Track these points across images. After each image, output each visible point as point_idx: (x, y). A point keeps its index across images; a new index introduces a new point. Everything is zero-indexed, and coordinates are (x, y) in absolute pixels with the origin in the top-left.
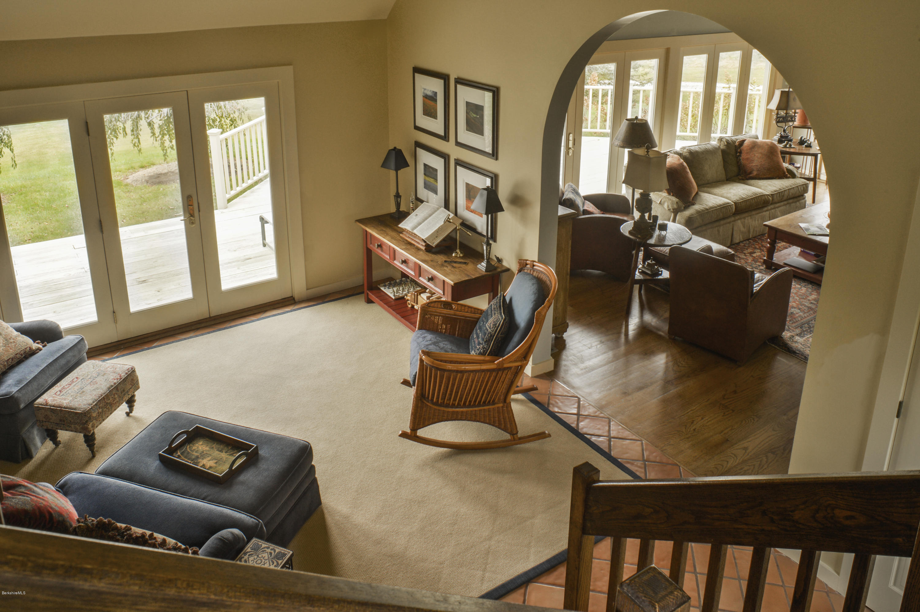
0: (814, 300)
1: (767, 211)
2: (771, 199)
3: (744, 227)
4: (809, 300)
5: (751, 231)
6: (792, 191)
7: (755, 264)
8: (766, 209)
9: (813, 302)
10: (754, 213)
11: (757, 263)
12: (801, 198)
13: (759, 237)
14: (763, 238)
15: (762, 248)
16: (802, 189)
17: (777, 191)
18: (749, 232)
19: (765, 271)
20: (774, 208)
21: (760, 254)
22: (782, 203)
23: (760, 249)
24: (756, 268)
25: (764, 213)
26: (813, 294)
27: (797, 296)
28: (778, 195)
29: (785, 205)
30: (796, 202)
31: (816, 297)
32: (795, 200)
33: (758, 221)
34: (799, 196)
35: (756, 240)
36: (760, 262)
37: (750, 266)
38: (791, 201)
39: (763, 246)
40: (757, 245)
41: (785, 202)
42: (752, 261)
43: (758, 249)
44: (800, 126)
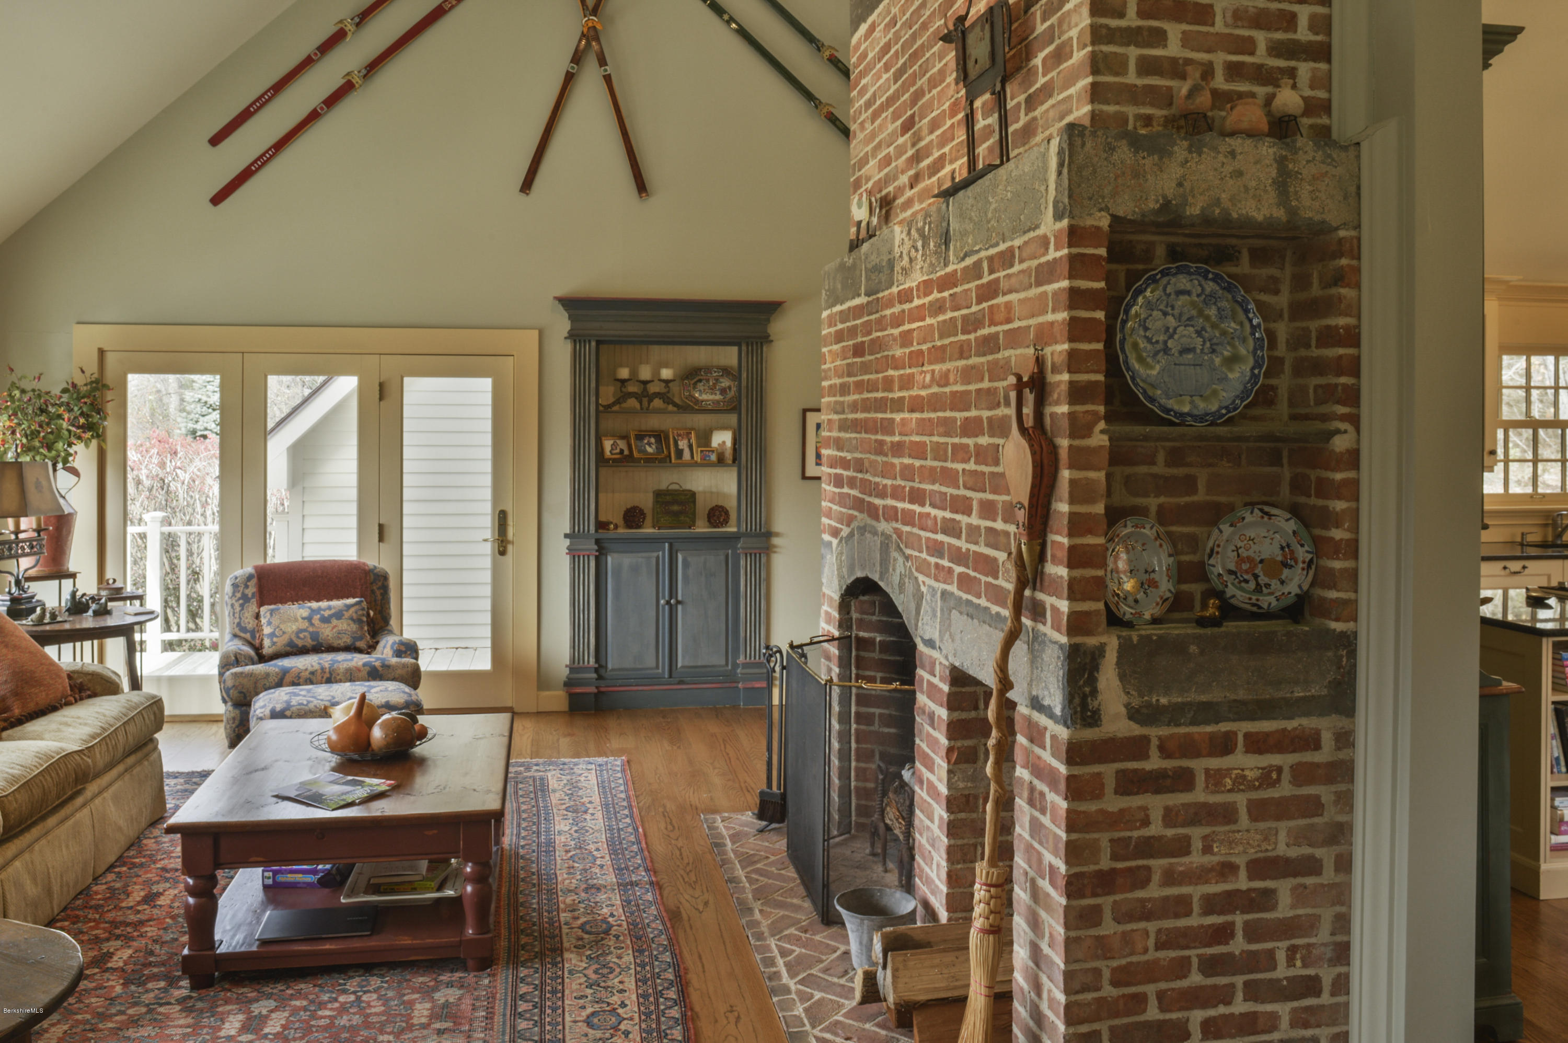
0: (435, 1016)
1: (84, 805)
2: (89, 761)
3: (34, 880)
4: (425, 1026)
5: (56, 888)
6: (131, 728)
7: (147, 991)
8: (79, 800)
9: (438, 1025)
10: (52, 821)
11: (150, 985)
12: (150, 746)
13: (79, 902)
14: (93, 903)
15: (118, 932)
16: (152, 717)
17: (99, 735)
18: (49, 892)
19: (200, 999)
20: (100, 793)
21: (130, 952)
22: (114, 772)
23: (118, 937)
24: (161, 1005)
25: (78, 815)
26: (411, 1003)
27: (382, 1032)
28: (104, 747)
29: (120, 776)
30: (139, 762)
31: (428, 1005)
32: (139, 755)
33: (67, 846)
34: (145, 744)
35: (77, 917)
36: (155, 977)
37: (135, 1004)
38: (131, 760)
39: (115, 924)
40: (96, 928)
41: (120, 768)
42: (125, 985)
43: (108, 940)
44: (41, 574)
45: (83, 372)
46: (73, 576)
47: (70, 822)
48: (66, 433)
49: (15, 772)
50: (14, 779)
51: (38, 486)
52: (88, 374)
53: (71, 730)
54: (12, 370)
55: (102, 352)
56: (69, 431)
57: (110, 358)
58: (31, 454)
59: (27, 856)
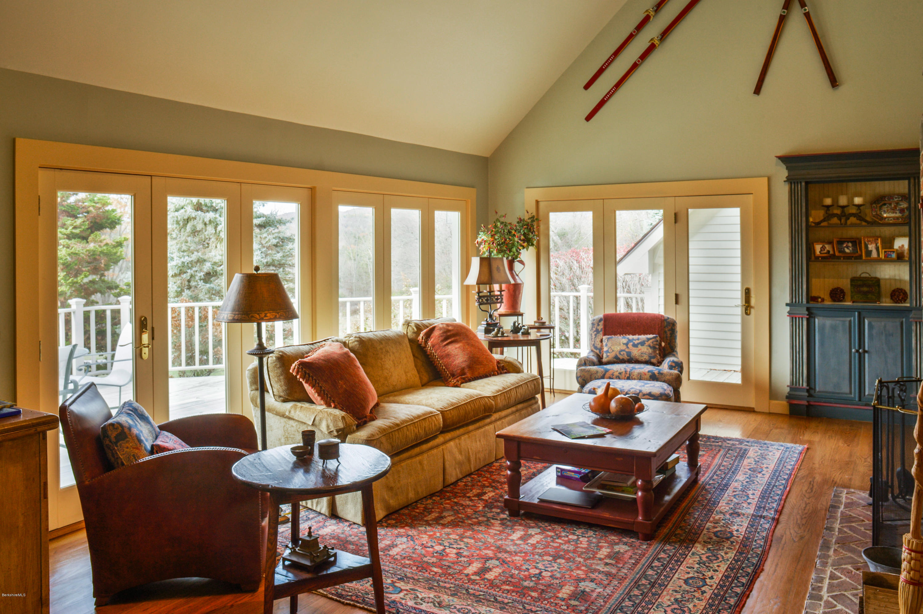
0: (609, 556)
1: (490, 423)
2: (493, 403)
3: (460, 453)
4: (601, 559)
5: (472, 459)
6: (520, 390)
7: (491, 512)
8: (488, 420)
9: (607, 561)
10: (471, 427)
11: (493, 510)
12: (533, 401)
13: (485, 469)
14: (491, 470)
15: (493, 484)
16: (533, 386)
17: (500, 391)
18: (469, 460)
19: (510, 521)
20: (500, 419)
21: (494, 494)
22: (510, 411)
23: (492, 487)
24: (493, 519)
25: (487, 428)
26: (601, 547)
27: (579, 556)
28: (503, 397)
29: (513, 413)
30: (526, 408)
31: (609, 550)
32: (525, 404)
33: (480, 441)
34: (530, 399)
35: (481, 474)
36: (497, 507)
37: (484, 516)
38: (520, 406)
39: (494, 481)
40: (486, 481)
41: (514, 409)
42: (484, 507)
43: (488, 487)
44: (507, 313)
45: (528, 212)
46: (522, 315)
47: (483, 429)
48: (516, 243)
49: (454, 401)
50: (452, 405)
51: (498, 269)
52: (530, 213)
53: (489, 387)
54: (496, 213)
55: (537, 202)
56: (518, 242)
57: (542, 205)
58: (502, 254)
59: (457, 441)
